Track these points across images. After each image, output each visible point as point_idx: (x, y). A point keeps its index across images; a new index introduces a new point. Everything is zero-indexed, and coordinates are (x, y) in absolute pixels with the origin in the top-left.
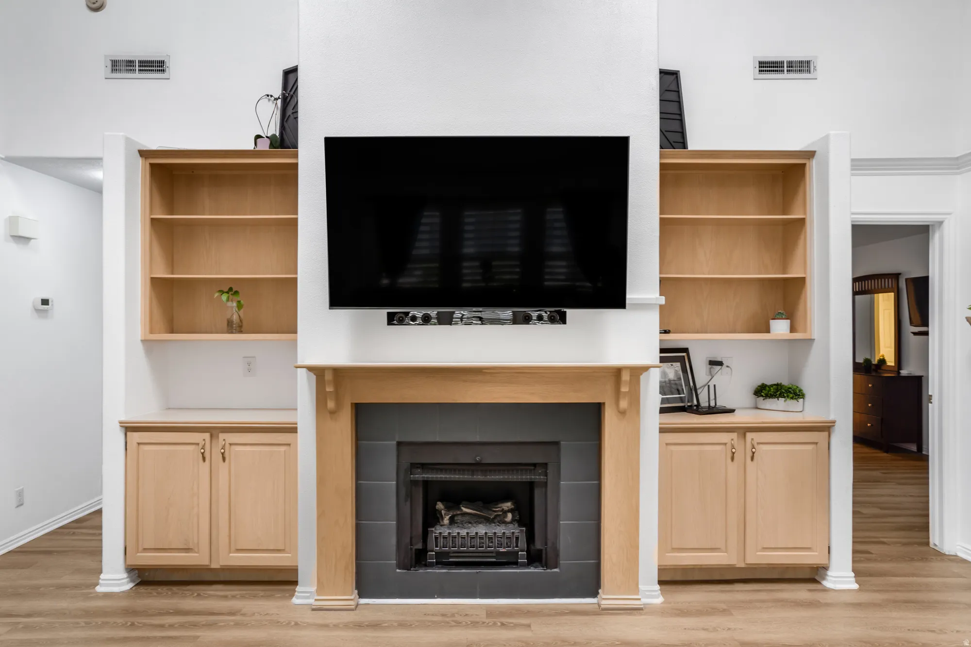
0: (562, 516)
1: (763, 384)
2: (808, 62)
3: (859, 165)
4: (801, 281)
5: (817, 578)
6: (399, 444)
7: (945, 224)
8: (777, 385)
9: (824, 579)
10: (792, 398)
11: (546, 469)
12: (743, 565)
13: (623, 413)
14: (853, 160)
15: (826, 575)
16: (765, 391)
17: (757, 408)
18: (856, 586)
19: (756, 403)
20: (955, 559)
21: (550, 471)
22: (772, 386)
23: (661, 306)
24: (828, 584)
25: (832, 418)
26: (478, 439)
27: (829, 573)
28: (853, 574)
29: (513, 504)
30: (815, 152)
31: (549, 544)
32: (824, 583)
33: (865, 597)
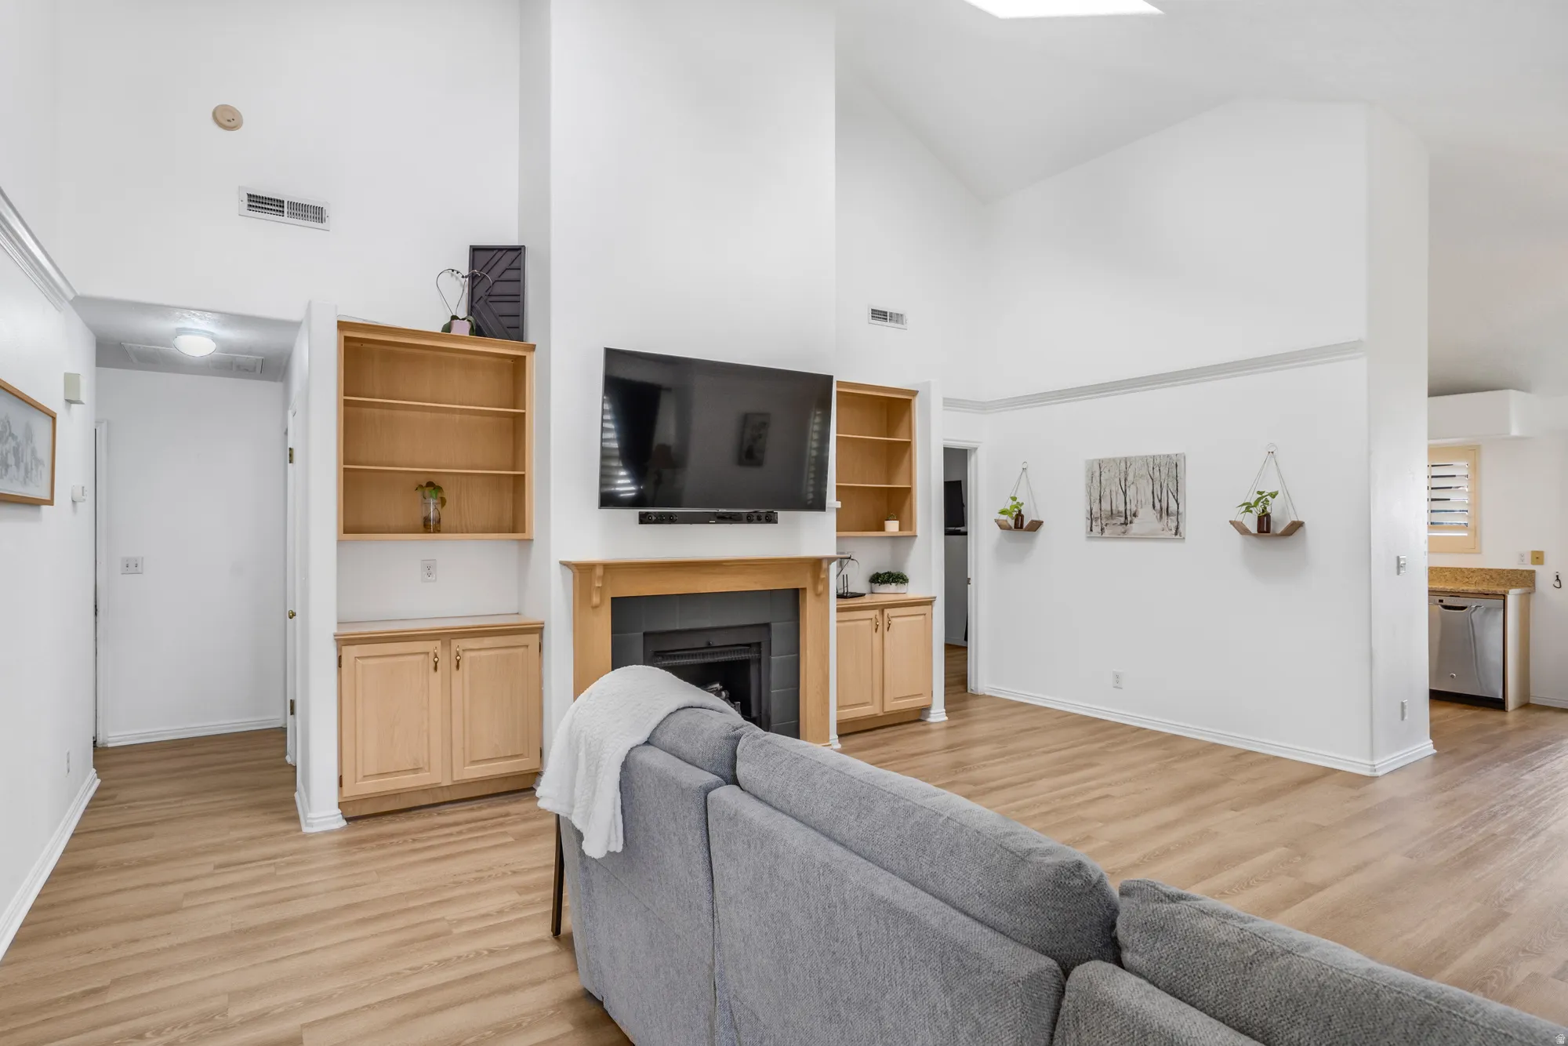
0: (773, 686)
1: (877, 573)
2: (902, 315)
3: (950, 403)
4: (908, 492)
5: (922, 718)
6: (645, 634)
7: (978, 451)
8: (888, 573)
9: (928, 717)
10: (901, 583)
11: (760, 647)
12: (881, 714)
13: (818, 595)
14: (944, 399)
15: (930, 713)
16: (877, 579)
17: (872, 593)
18: (946, 718)
19: (871, 588)
20: (984, 696)
21: (763, 649)
22: (886, 573)
23: (837, 509)
24: (931, 719)
25: (933, 595)
26: (709, 624)
27: (932, 711)
28: (944, 710)
29: (720, 684)
30: (918, 392)
31: (763, 712)
32: (929, 720)
33: (954, 723)
